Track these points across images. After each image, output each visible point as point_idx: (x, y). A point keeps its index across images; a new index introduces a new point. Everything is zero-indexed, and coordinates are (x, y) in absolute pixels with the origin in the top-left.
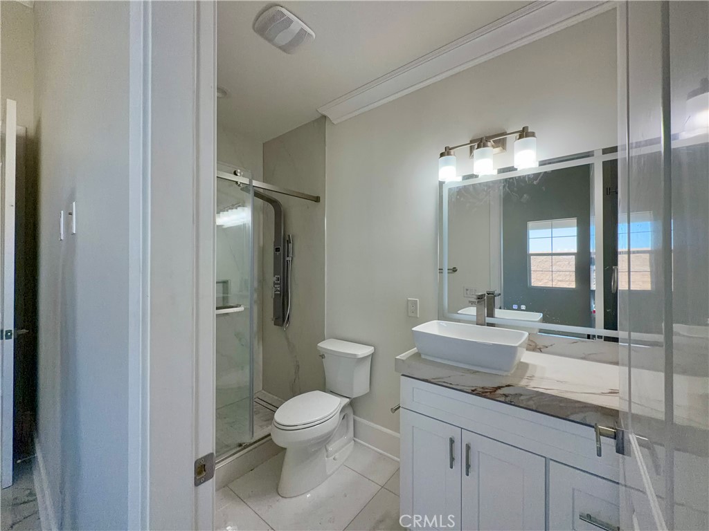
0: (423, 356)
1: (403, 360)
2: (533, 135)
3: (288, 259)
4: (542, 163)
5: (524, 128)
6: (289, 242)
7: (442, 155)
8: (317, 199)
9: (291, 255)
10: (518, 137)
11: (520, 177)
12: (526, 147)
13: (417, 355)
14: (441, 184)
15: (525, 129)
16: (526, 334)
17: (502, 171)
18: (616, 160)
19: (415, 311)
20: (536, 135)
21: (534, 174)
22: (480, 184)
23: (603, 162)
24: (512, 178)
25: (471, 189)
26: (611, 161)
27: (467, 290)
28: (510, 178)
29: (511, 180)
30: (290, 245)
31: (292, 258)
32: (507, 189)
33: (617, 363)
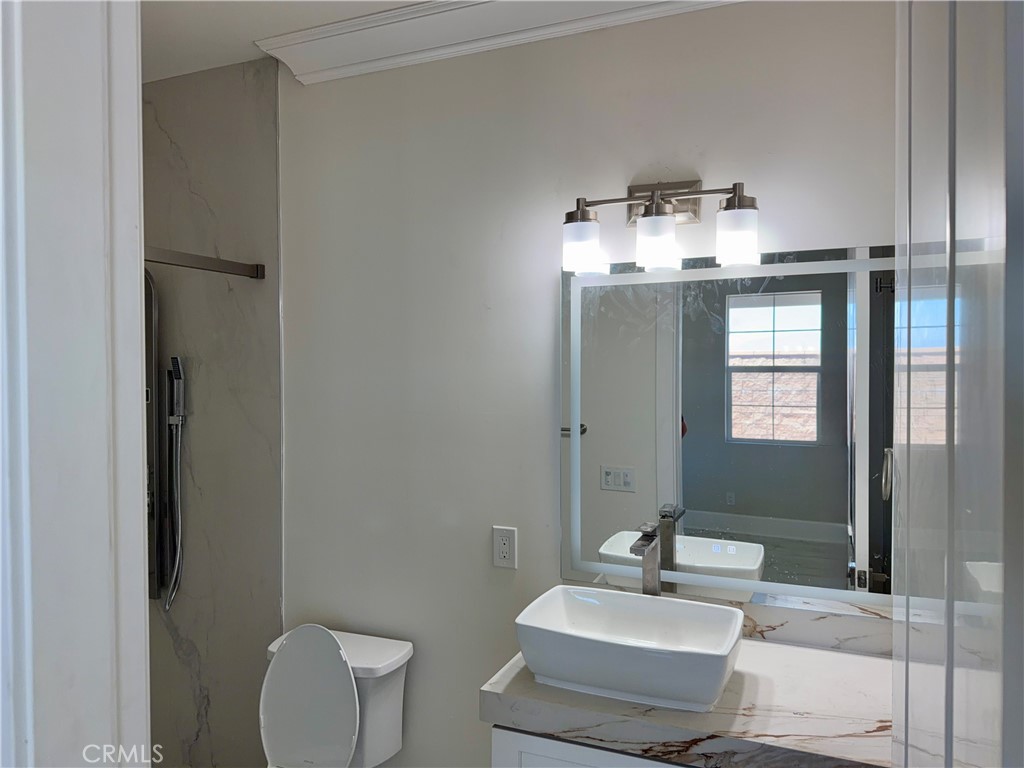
0: (539, 680)
1: (497, 694)
2: (751, 204)
3: (173, 420)
4: (768, 259)
5: (735, 185)
6: (174, 375)
7: (571, 218)
8: (257, 272)
9: (180, 409)
10: (724, 205)
11: (726, 281)
12: (738, 225)
13: (526, 676)
14: (567, 277)
15: (736, 189)
16: (740, 614)
17: (690, 264)
18: (892, 273)
19: (508, 556)
20: (758, 204)
21: (752, 279)
22: (646, 285)
23: (871, 273)
24: (711, 282)
25: (629, 294)
26: (884, 271)
27: (608, 474)
28: (707, 282)
29: (709, 286)
30: (178, 385)
31: (185, 418)
32: (701, 303)
33: (888, 655)
